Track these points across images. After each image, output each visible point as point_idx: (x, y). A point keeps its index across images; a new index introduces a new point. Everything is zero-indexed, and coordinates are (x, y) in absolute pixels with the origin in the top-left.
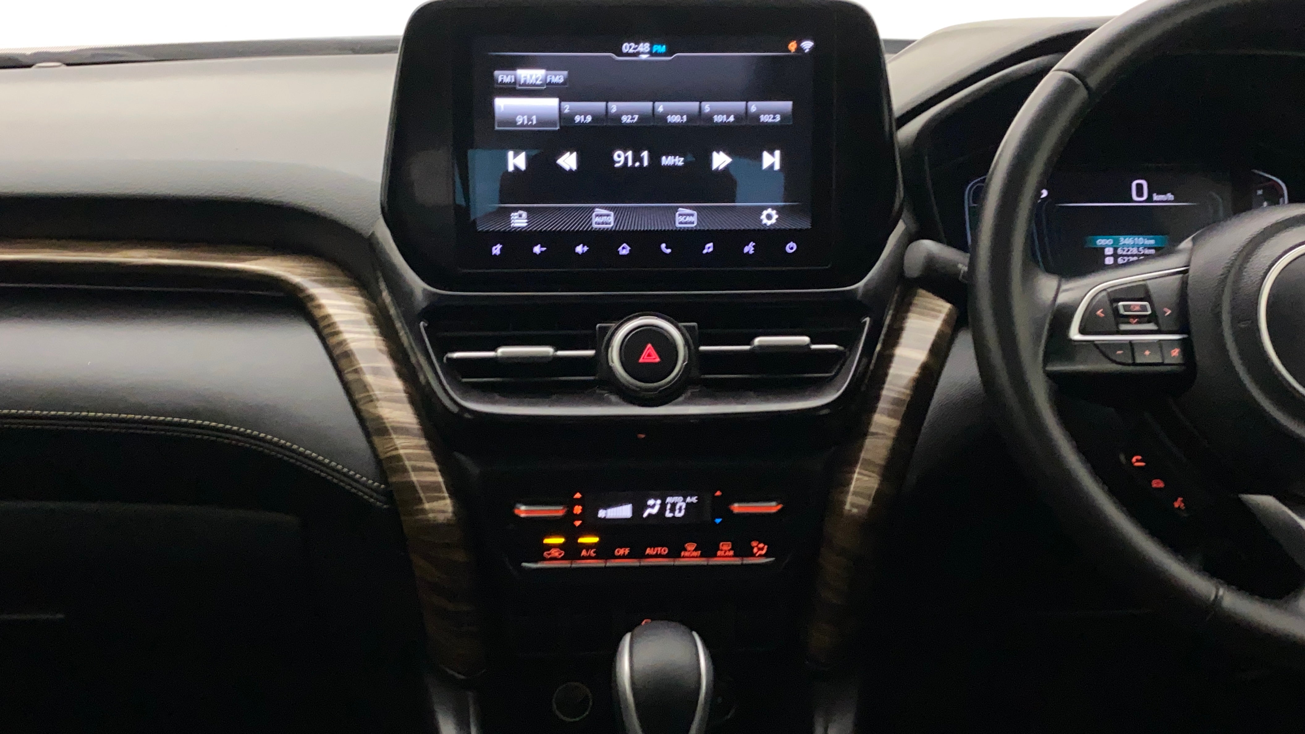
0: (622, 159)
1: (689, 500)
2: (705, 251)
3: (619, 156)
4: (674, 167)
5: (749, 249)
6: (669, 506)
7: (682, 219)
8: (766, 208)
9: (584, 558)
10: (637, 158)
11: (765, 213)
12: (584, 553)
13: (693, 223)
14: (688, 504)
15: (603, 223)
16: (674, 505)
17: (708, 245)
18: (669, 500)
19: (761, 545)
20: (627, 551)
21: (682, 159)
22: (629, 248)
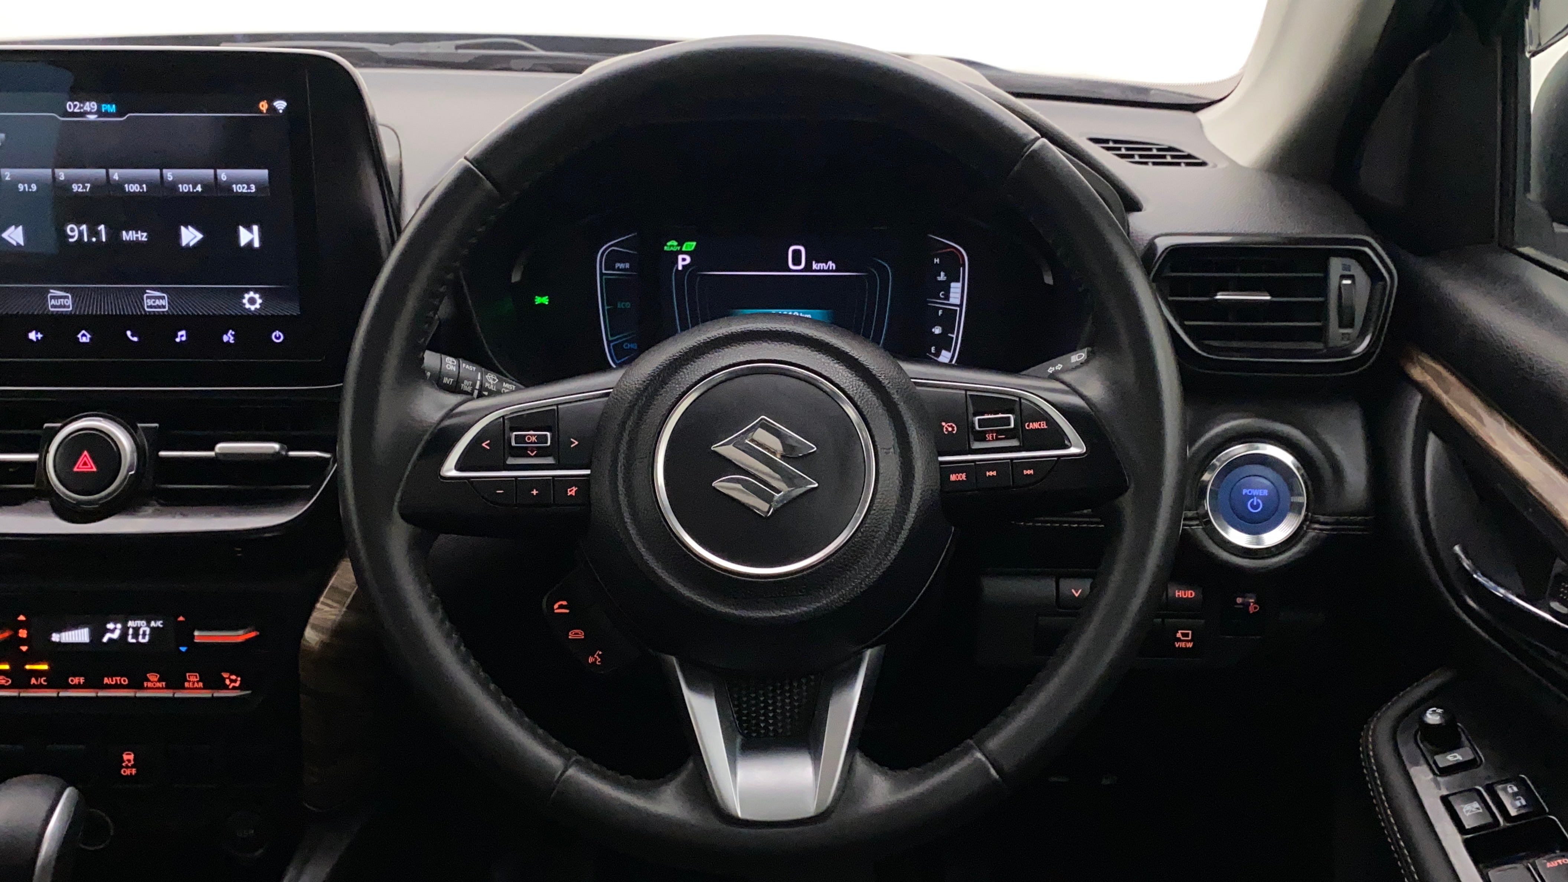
0: (76, 233)
1: (153, 624)
2: (178, 340)
3: (72, 230)
4: (137, 243)
5: (229, 337)
6: (131, 631)
7: (150, 302)
8: (247, 290)
9: (35, 687)
10: (93, 232)
11: (247, 296)
12: (33, 681)
13: (164, 307)
14: (153, 630)
15: (60, 306)
16: (136, 630)
17: (180, 333)
18: (131, 624)
19: (233, 677)
20: (82, 680)
21: (145, 234)
22: (89, 336)
